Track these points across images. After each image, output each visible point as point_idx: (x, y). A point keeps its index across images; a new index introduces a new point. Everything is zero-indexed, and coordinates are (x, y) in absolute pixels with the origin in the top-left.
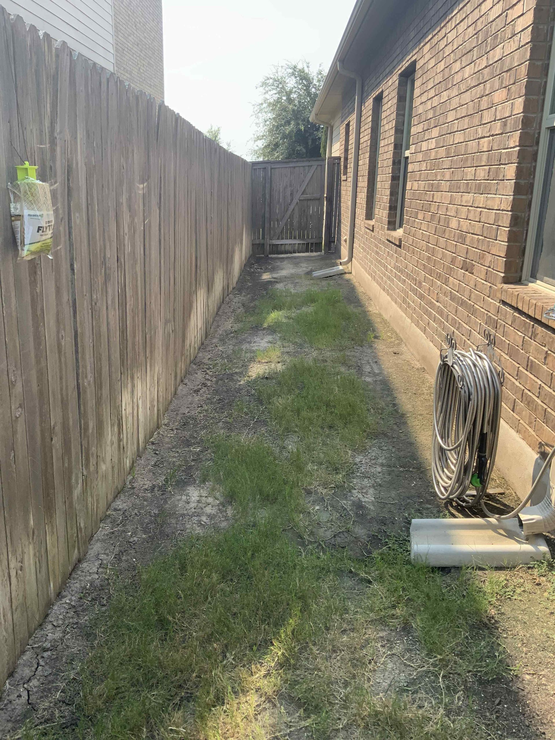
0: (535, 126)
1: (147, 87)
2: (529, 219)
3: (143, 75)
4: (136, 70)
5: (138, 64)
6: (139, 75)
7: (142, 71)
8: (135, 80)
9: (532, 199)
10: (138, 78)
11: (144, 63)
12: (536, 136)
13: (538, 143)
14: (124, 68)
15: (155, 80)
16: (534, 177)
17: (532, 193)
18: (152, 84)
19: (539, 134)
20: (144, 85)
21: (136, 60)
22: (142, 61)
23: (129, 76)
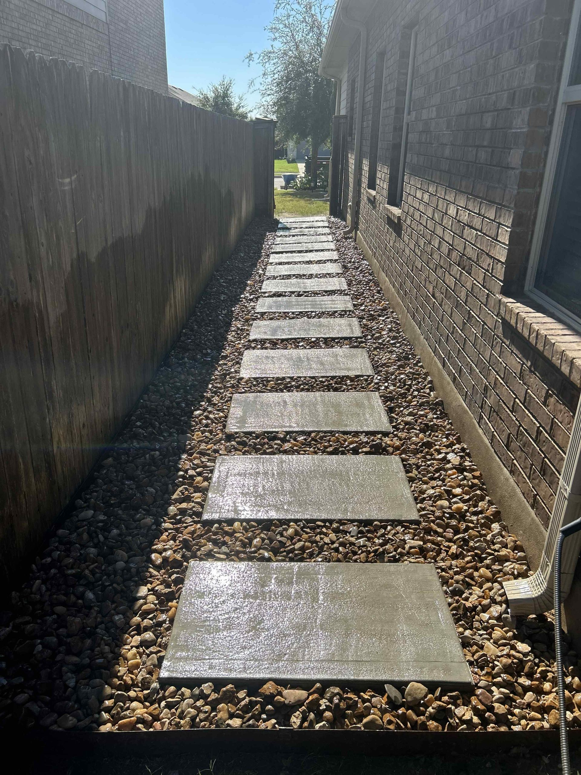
0: (548, 100)
1: (145, 38)
2: (535, 218)
3: (141, 25)
4: (132, 19)
5: (134, 12)
6: (136, 25)
7: (139, 20)
8: (132, 30)
9: (540, 193)
10: (136, 29)
11: (141, 11)
12: (550, 112)
13: (551, 123)
14: (119, 17)
15: (155, 30)
16: (545, 166)
17: (541, 185)
18: (151, 35)
19: (554, 111)
20: (142, 36)
21: (132, 8)
22: (139, 9)
23: (124, 26)
